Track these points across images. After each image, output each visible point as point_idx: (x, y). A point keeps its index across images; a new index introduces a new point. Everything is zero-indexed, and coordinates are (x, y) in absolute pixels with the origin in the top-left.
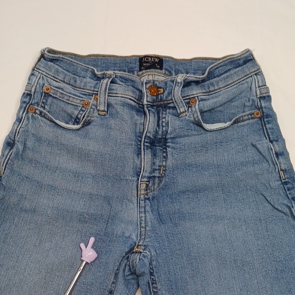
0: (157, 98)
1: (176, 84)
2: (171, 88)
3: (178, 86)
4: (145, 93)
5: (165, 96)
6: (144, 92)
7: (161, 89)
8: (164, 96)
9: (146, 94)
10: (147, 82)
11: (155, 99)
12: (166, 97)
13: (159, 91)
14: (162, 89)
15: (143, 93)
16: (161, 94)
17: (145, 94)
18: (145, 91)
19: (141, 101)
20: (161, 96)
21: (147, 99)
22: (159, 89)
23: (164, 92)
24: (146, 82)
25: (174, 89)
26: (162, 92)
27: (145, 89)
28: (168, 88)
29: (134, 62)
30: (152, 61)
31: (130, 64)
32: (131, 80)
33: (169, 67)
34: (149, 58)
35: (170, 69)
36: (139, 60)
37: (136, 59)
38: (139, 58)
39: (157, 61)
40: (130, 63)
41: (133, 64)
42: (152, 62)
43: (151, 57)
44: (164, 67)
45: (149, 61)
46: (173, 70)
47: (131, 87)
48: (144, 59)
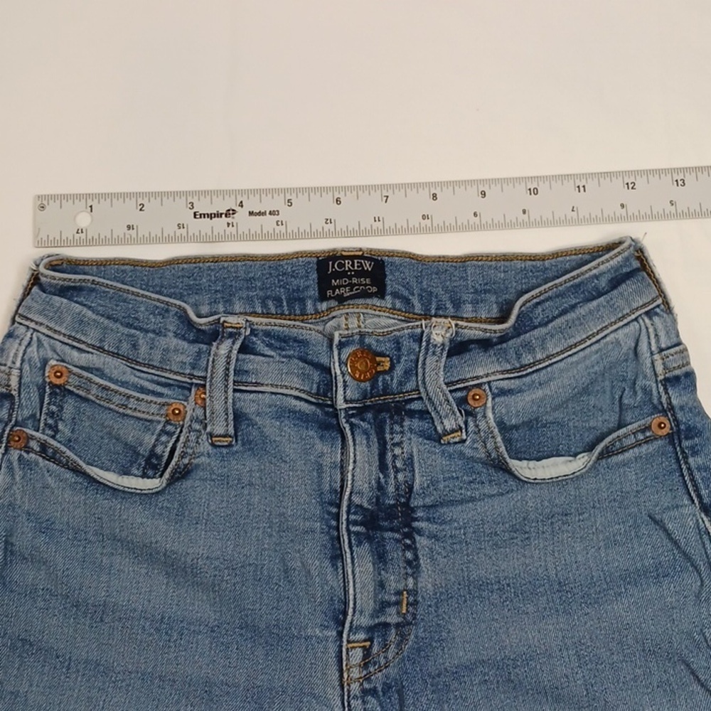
0: (373, 387)
1: (427, 349)
2: (413, 357)
3: (434, 353)
4: (340, 378)
5: (395, 381)
6: (335, 373)
7: (383, 359)
8: (392, 380)
9: (342, 380)
10: (343, 340)
11: (369, 388)
12: (400, 384)
13: (378, 364)
14: (388, 359)
15: (334, 375)
16: (385, 372)
17: (338, 378)
18: (338, 372)
19: (329, 395)
20: (384, 379)
21: (345, 393)
22: (378, 359)
23: (392, 367)
24: (340, 341)
25: (424, 364)
26: (387, 368)
27: (337, 364)
28: (404, 358)
29: (302, 272)
30: (356, 268)
31: (293, 279)
32: (295, 340)
33: (404, 286)
34: (347, 261)
35: (406, 293)
36: (315, 267)
37: (309, 263)
38: (315, 260)
39: (370, 269)
40: (292, 276)
41: (302, 277)
42: (354, 271)
43: (352, 258)
44: (389, 289)
45: (347, 269)
46: (413, 295)
47: (296, 361)
48: (333, 267)
